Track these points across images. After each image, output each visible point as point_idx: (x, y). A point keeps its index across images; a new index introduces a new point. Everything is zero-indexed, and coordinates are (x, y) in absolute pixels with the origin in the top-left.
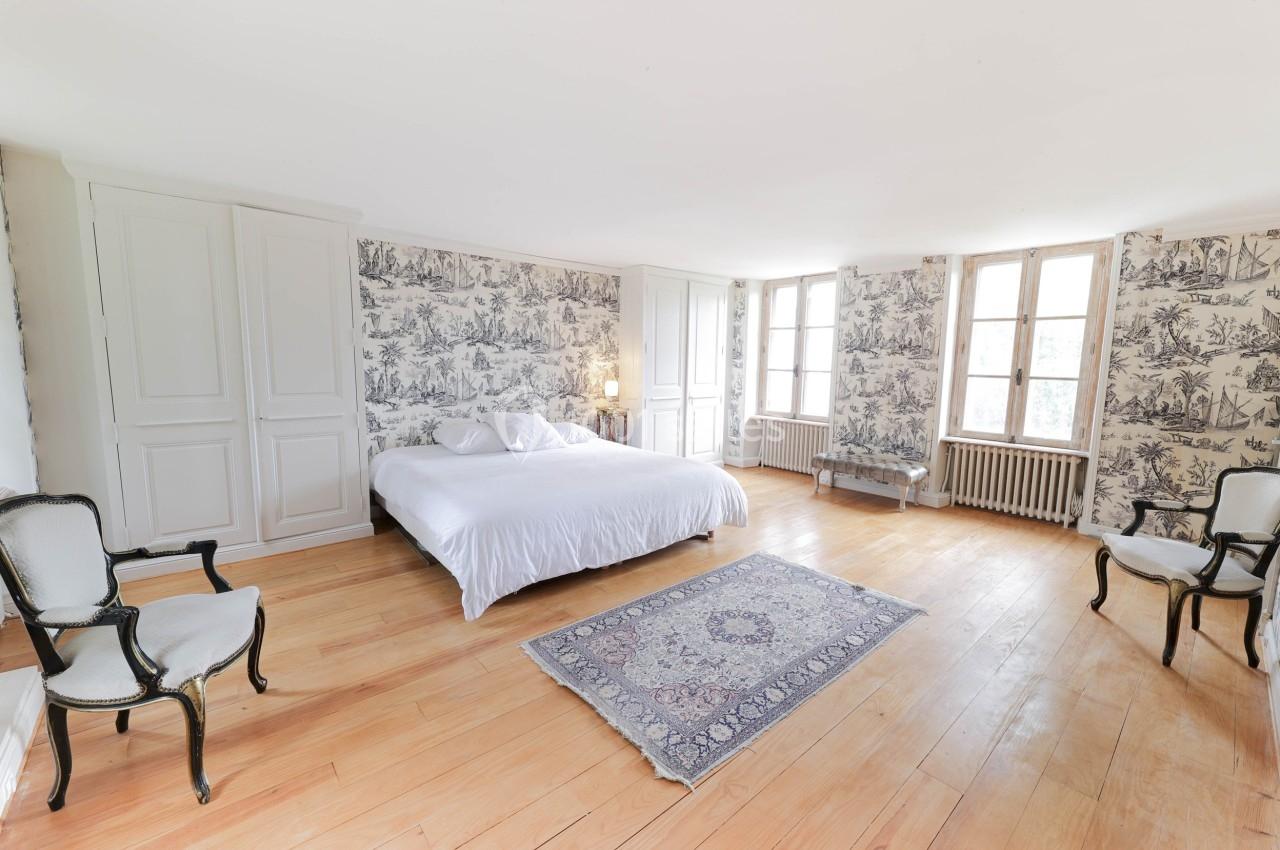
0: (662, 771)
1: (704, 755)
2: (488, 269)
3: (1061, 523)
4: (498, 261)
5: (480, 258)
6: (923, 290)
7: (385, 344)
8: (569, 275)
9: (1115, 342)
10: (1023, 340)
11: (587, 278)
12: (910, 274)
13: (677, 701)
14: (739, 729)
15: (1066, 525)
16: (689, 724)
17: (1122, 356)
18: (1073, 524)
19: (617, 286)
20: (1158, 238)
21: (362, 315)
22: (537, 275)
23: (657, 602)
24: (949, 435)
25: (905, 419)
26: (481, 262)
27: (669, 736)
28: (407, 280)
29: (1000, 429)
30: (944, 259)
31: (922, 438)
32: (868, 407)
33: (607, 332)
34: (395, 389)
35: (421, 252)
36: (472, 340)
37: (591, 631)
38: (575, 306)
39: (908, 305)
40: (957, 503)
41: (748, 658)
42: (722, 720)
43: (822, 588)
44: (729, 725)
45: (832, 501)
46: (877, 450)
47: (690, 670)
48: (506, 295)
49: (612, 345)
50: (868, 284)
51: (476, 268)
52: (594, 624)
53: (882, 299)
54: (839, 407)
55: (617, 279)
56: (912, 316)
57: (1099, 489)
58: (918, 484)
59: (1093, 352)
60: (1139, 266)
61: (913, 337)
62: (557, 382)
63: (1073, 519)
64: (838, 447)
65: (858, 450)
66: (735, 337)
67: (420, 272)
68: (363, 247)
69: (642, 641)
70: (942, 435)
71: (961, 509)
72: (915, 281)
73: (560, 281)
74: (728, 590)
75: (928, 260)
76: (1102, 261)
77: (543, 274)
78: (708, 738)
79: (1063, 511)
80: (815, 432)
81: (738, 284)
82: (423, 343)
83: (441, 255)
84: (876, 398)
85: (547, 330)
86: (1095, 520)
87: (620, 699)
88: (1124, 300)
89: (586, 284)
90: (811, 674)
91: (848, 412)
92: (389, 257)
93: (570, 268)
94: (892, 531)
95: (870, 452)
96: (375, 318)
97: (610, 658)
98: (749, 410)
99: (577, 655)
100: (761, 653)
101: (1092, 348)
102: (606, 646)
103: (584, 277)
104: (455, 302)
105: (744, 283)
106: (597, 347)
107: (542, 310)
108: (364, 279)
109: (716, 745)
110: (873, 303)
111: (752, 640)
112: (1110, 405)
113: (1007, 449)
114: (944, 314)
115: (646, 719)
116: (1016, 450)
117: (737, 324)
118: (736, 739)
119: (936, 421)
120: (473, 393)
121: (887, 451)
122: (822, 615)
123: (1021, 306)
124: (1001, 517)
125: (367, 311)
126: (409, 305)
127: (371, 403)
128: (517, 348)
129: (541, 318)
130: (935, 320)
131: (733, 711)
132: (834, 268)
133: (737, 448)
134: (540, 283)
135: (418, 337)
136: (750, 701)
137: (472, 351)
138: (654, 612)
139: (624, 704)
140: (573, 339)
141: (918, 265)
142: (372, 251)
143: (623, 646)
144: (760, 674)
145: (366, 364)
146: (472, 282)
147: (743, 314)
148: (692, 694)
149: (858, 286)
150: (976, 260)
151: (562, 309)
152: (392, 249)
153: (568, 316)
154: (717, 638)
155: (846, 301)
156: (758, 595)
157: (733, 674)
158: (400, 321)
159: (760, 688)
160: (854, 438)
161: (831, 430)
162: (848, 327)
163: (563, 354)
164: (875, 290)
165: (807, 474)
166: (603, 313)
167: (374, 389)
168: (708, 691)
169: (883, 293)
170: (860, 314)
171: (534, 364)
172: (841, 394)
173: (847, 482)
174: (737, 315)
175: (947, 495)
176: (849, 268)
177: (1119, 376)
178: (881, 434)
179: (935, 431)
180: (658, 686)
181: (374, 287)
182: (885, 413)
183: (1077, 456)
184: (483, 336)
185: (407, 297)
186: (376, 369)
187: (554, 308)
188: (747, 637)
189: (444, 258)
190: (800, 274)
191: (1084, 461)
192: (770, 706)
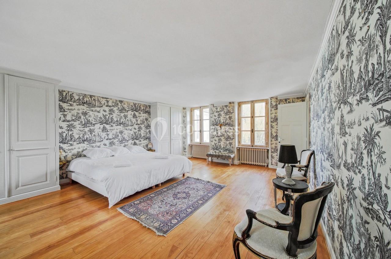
0: (158, 233)
1: (170, 227)
2: (108, 102)
3: (265, 166)
4: (111, 99)
5: (105, 98)
6: (230, 110)
7: (68, 124)
8: (135, 104)
9: (271, 122)
10: (252, 122)
11: (140, 105)
12: (226, 106)
13: (163, 216)
14: (179, 220)
15: (266, 166)
16: (166, 221)
17: (273, 125)
18: (267, 166)
19: (150, 108)
20: (277, 99)
21: (59, 115)
22: (124, 104)
23: (159, 192)
24: (238, 146)
25: (228, 142)
26: (105, 99)
27: (160, 225)
28: (78, 104)
29: (250, 144)
30: (233, 103)
31: (232, 147)
32: (219, 140)
33: (147, 121)
34: (72, 139)
35: (84, 95)
36: (101, 123)
37: (139, 202)
38: (137, 113)
39: (226, 114)
40: (242, 163)
41: (183, 202)
42: (175, 218)
43: (203, 184)
44: (177, 219)
45: (212, 165)
46: (222, 151)
47: (167, 208)
48: (114, 109)
49: (148, 125)
50: (217, 108)
51: (103, 101)
52: (140, 200)
53: (220, 112)
54: (212, 140)
55: (150, 106)
56: (227, 117)
57: (272, 157)
58: (233, 159)
59: (267, 124)
60: (274, 105)
61: (228, 122)
62: (131, 136)
63: (267, 165)
64: (212, 151)
65: (217, 151)
66: (184, 122)
67: (83, 101)
68: (61, 92)
69: (154, 202)
70: (237, 146)
71: (242, 165)
72: (227, 108)
73: (132, 106)
74: (180, 187)
75: (230, 103)
76: (267, 104)
77: (126, 104)
78: (171, 223)
79: (265, 163)
80: (206, 147)
81: (184, 109)
82: (83, 124)
83: (91, 96)
84: (221, 137)
85: (128, 120)
86: (272, 164)
87: (147, 218)
88: (272, 112)
89: (140, 107)
90: (199, 204)
91: (214, 141)
92: (71, 96)
93: (135, 102)
94: (227, 171)
95: (220, 152)
96: (65, 116)
97: (144, 208)
98: (189, 142)
99: (135, 209)
100: (186, 201)
101: (267, 123)
102: (143, 205)
103: (139, 105)
104: (96, 111)
105: (186, 108)
106: (144, 125)
107: (126, 114)
108: (61, 103)
109: (173, 225)
110: (218, 113)
111: (185, 198)
112: (272, 136)
113: (252, 148)
114: (235, 116)
115: (154, 222)
116: (253, 149)
117: (184, 119)
118: (178, 222)
119: (235, 142)
120: (102, 140)
121: (224, 151)
122: (203, 190)
123: (251, 114)
124: (252, 166)
125: (62, 113)
126: (78, 111)
127: (62, 144)
128: (118, 125)
129: (126, 117)
130: (233, 117)
131: (178, 216)
132: (208, 105)
133: (186, 153)
134: (125, 106)
135: (81, 122)
136: (183, 213)
137: (102, 126)
138: (158, 195)
139: (148, 219)
140: (136, 123)
141: (228, 104)
142: (64, 94)
143: (149, 204)
144: (186, 206)
145: (60, 131)
146: (102, 105)
147: (186, 116)
148: (167, 213)
149: (214, 109)
150: (241, 103)
151: (133, 114)
152: (72, 93)
153: (134, 116)
154: (175, 199)
155: (212, 113)
156: (187, 187)
157: (179, 207)
158: (75, 116)
159: (186, 209)
160: (216, 148)
161: (210, 147)
162: (213, 119)
163: (133, 127)
164: (218, 110)
165: (204, 159)
166: (146, 115)
167: (63, 139)
168: (172, 212)
169: (221, 111)
170: (215, 116)
171: (123, 130)
172: (212, 137)
173: (215, 160)
174: (184, 117)
175: (239, 161)
176: (212, 105)
177: (273, 129)
178: (222, 147)
179: (235, 145)
180: (158, 213)
181: (65, 105)
182: (223, 141)
183: (267, 149)
184: (105, 121)
185: (78, 109)
186: (65, 132)
187: (130, 114)
188: (183, 197)
189: (92, 97)
190: (200, 106)
191: (268, 150)
192: (188, 213)
